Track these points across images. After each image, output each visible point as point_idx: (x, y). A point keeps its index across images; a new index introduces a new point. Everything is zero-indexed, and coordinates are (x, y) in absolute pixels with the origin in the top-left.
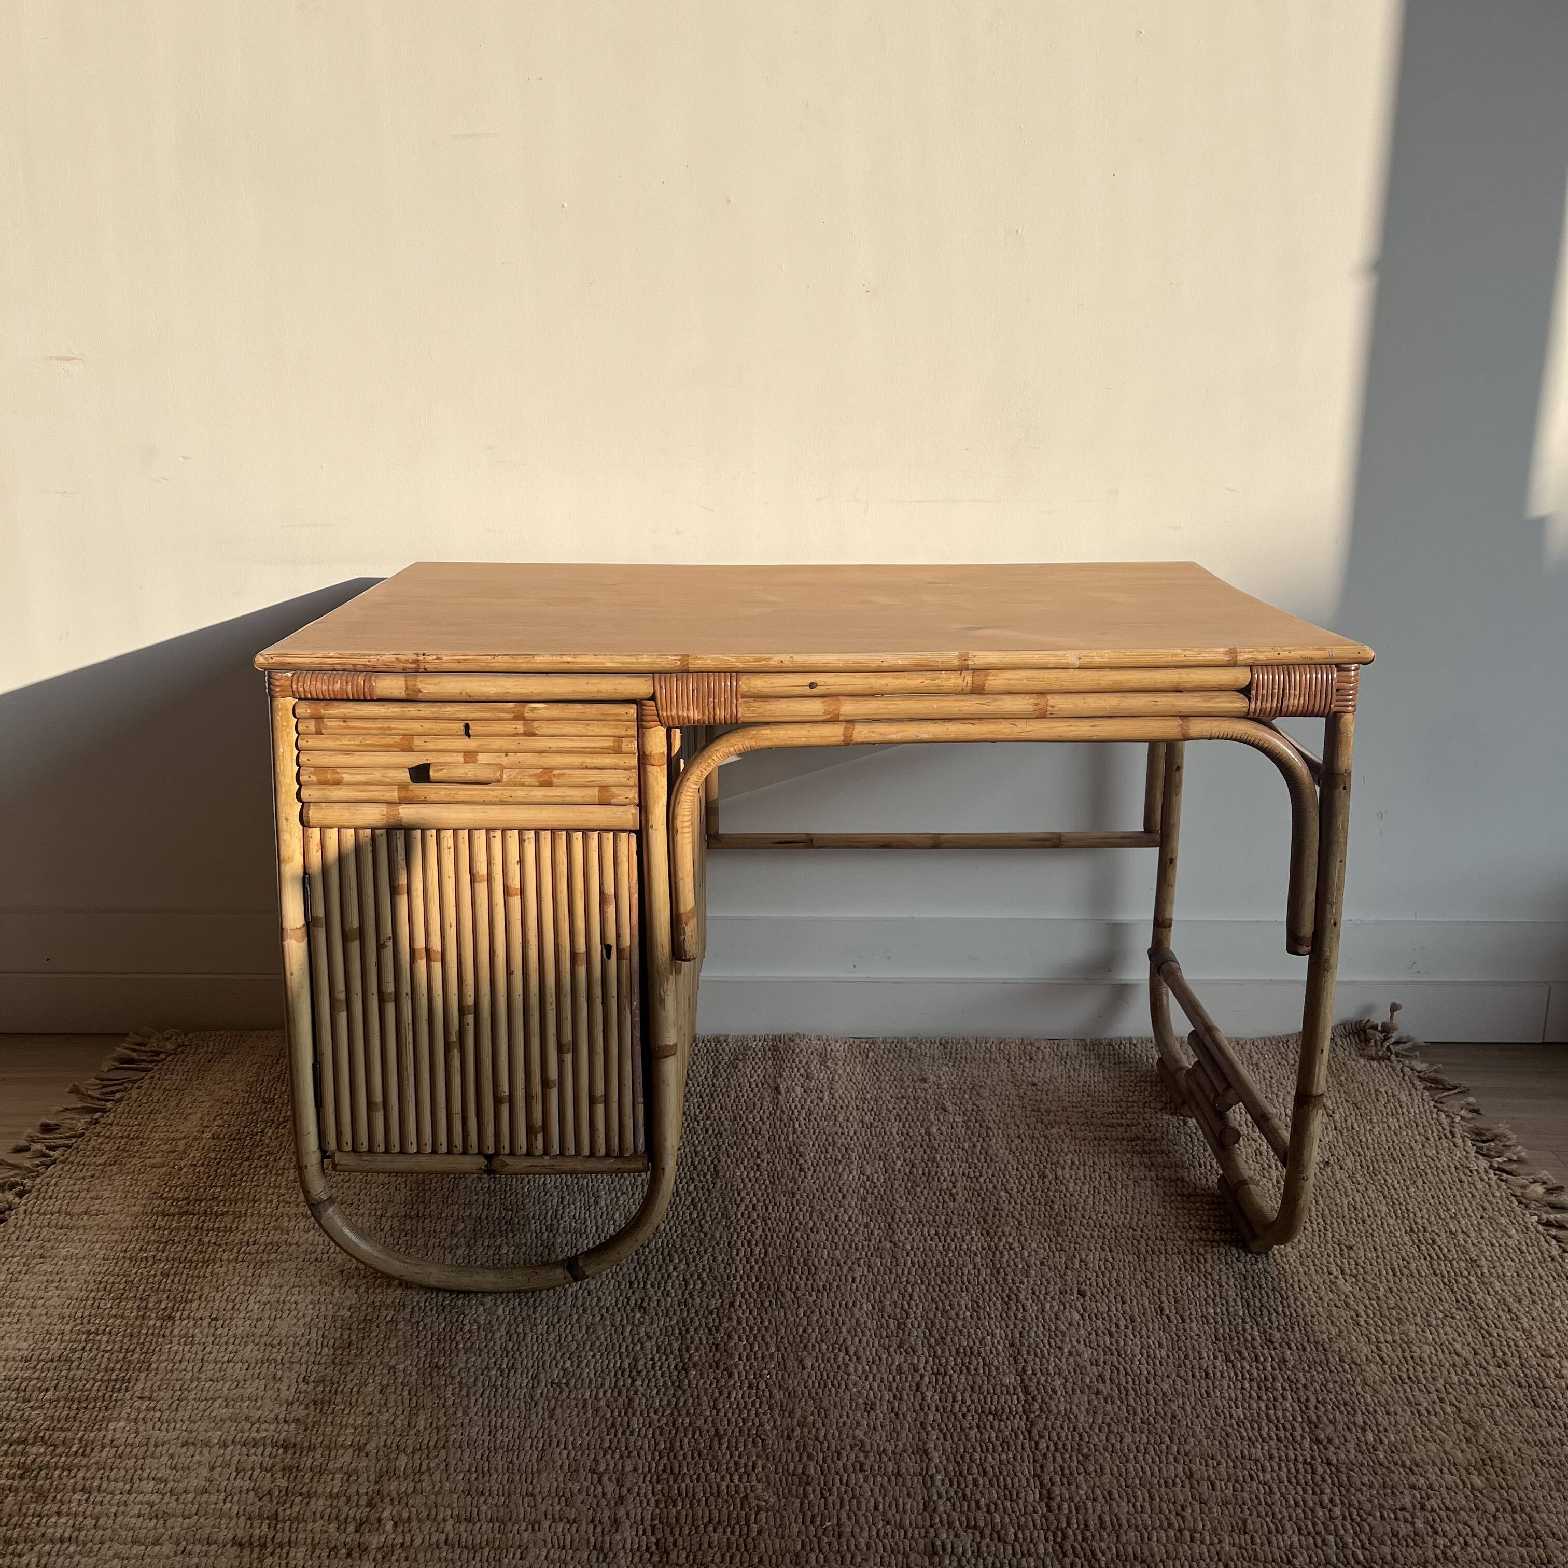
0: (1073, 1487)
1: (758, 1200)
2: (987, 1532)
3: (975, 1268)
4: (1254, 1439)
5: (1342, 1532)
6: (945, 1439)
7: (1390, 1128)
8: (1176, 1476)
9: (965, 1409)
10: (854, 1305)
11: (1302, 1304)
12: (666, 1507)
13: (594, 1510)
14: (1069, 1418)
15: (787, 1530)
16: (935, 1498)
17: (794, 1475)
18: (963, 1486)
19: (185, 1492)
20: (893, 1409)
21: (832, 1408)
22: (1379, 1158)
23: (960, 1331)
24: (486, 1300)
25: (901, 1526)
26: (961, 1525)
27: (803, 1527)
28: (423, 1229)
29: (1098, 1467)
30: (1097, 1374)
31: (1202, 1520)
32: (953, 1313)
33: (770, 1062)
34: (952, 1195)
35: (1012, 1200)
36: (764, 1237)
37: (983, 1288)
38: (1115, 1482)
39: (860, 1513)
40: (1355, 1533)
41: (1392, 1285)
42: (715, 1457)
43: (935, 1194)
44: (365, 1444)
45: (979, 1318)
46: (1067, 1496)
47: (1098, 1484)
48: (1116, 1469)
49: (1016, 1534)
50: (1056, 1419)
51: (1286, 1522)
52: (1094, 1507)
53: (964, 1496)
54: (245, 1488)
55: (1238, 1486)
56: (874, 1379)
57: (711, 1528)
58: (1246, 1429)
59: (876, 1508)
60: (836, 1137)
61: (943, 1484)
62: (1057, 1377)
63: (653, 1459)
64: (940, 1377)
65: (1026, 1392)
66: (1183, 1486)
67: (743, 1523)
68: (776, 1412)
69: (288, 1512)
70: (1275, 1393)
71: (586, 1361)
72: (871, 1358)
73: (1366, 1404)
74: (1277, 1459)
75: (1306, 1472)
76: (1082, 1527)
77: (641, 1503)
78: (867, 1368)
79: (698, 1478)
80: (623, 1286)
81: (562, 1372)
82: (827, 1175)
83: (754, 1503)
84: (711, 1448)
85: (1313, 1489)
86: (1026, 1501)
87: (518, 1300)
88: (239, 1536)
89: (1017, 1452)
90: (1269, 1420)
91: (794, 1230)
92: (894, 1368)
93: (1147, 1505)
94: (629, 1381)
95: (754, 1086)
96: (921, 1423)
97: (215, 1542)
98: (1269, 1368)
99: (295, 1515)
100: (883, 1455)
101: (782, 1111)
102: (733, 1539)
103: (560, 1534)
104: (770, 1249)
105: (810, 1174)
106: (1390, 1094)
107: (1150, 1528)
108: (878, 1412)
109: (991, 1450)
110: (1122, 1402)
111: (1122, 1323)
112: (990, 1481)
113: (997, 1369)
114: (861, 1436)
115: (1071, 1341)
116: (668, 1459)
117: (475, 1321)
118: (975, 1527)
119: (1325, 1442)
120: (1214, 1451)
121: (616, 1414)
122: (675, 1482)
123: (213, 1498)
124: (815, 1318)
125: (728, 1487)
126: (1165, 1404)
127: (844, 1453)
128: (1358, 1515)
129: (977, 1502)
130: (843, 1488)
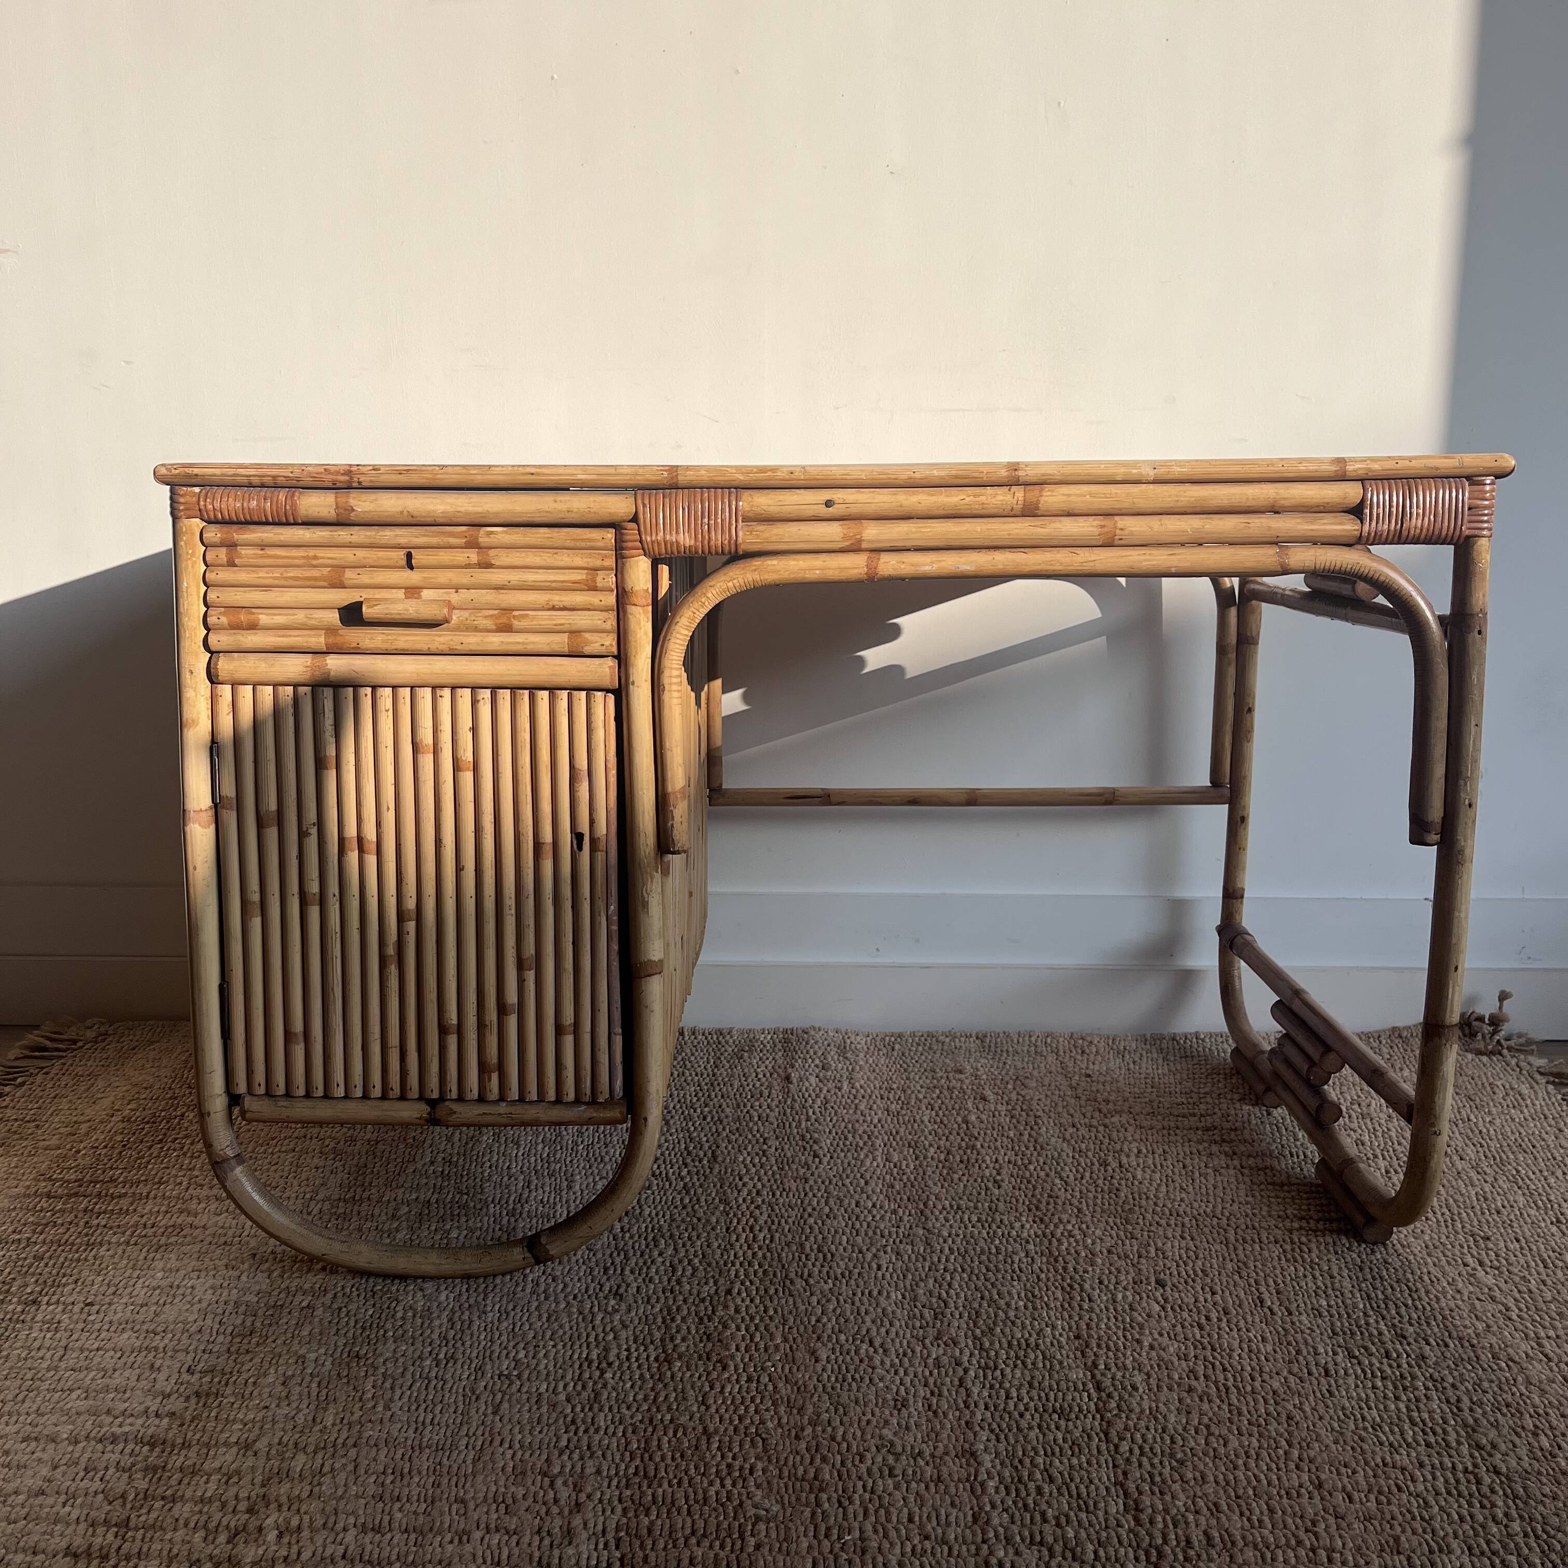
0: (1168, 1498)
1: (763, 1186)
2: (1058, 1549)
3: (1027, 1256)
4: (1396, 1444)
5: (1526, 1551)
6: (998, 1440)
7: (1513, 1120)
8: (1301, 1486)
9: (1022, 1407)
10: (880, 1293)
11: (1436, 1296)
12: (636, 1516)
13: (541, 1519)
14: (1156, 1419)
15: (794, 1545)
16: (988, 1508)
17: (803, 1480)
18: (1023, 1494)
19: (15, 1493)
20: (930, 1406)
21: (853, 1405)
22: (1506, 1149)
23: (1013, 1323)
24: (426, 1285)
25: (944, 1541)
26: (1023, 1540)
27: (815, 1542)
28: (359, 1213)
29: (1198, 1474)
30: (1187, 1369)
31: (1341, 1537)
32: (1002, 1302)
33: (780, 1054)
34: (995, 1181)
35: (1069, 1188)
36: (769, 1222)
37: (1038, 1277)
38: (1222, 1492)
39: (889, 1526)
40: (1543, 1552)
41: (1544, 1277)
42: (702, 1458)
43: (975, 1181)
44: (255, 1441)
45: (1035, 1308)
46: (1161, 1507)
47: (1199, 1494)
48: (1221, 1477)
49: (1095, 1552)
50: (1138, 1419)
51: (1450, 1539)
52: (1196, 1521)
53: (1025, 1506)
54: (92, 1490)
55: (1382, 1498)
56: (906, 1373)
57: (693, 1541)
58: (1384, 1433)
59: (911, 1520)
60: (857, 1125)
61: (997, 1492)
62: (1136, 1372)
63: (622, 1460)
64: (989, 1373)
65: (1099, 1388)
66: (1310, 1498)
67: (736, 1536)
68: (782, 1409)
69: (143, 1518)
70: (1416, 1393)
71: (544, 1352)
72: (901, 1351)
73: (1534, 1406)
74: (1429, 1468)
75: (1469, 1482)
76: (1183, 1544)
77: (604, 1511)
78: (897, 1361)
79: (680, 1484)
80: (596, 1272)
81: (513, 1364)
82: (846, 1161)
83: (751, 1512)
84: (697, 1448)
85: (1480, 1502)
86: (1106, 1513)
87: (465, 1286)
88: (75, 1544)
89: (1091, 1455)
90: (1413, 1423)
91: (806, 1216)
92: (930, 1361)
93: (1266, 1519)
94: (598, 1373)
95: (761, 1076)
96: (967, 1423)
97: (43, 1552)
98: (1405, 1366)
99: (151, 1522)
100: (919, 1459)
101: (794, 1100)
102: (722, 1554)
103: (494, 1547)
104: (777, 1235)
105: (825, 1160)
106: (1507, 1086)
107: (1273, 1547)
108: (912, 1409)
109: (1058, 1454)
110: (1222, 1401)
111: (1214, 1316)
112: (1058, 1490)
113: (1061, 1363)
114: (890, 1436)
115: (1151, 1333)
116: (642, 1461)
117: (411, 1308)
118: (1041, 1543)
119: (1489, 1447)
120: (1348, 1456)
121: (578, 1409)
122: (649, 1487)
123: (50, 1501)
124: (831, 1307)
125: (717, 1493)
126: (1276, 1403)
127: (869, 1456)
128: (1544, 1531)
129: (1043, 1514)
130: (867, 1496)
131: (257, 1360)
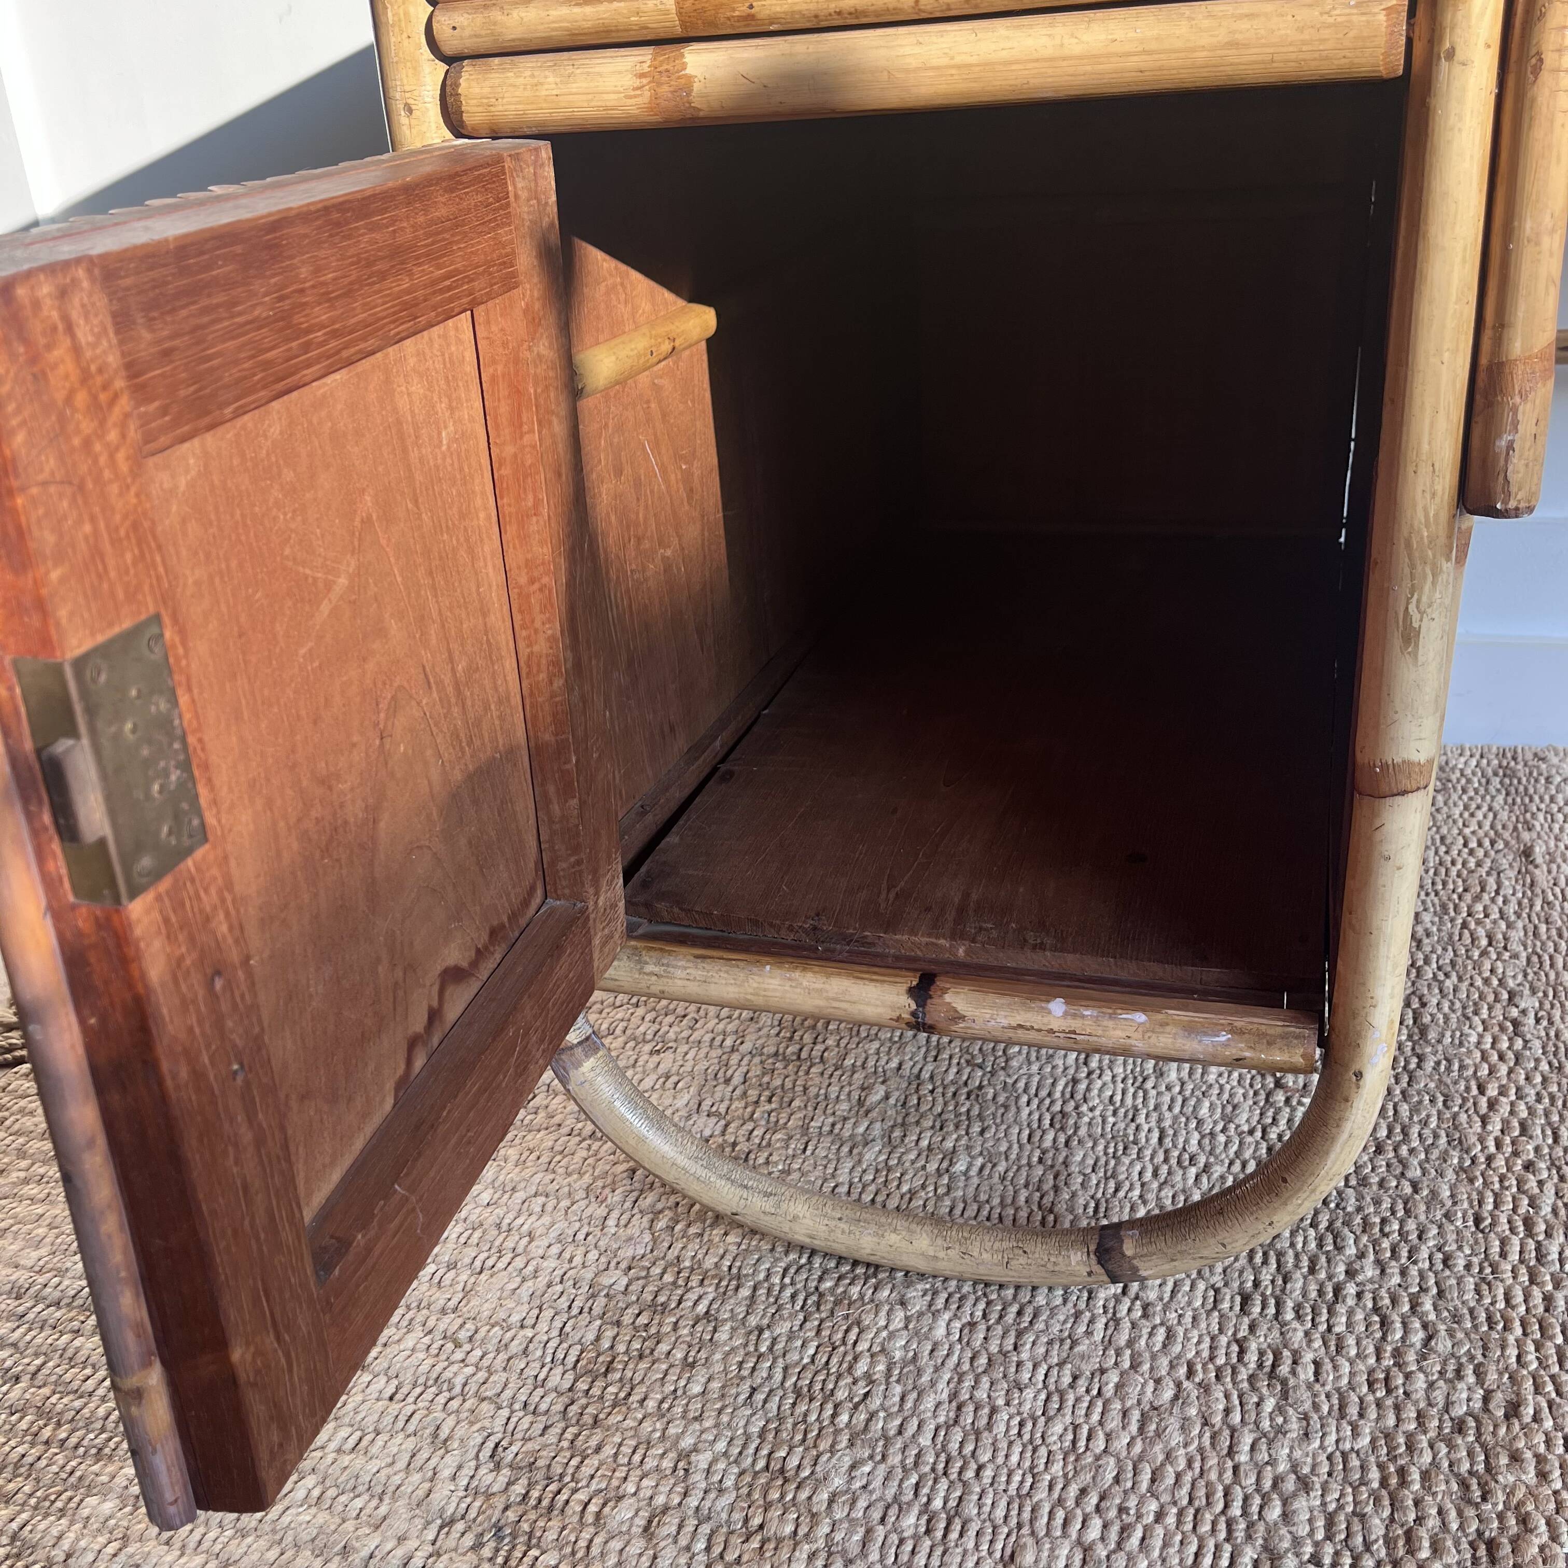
24: (911, 1294)
28: (805, 1089)
80: (1226, 1305)
87: (982, 1305)
117: (883, 1350)
131: (609, 1450)
